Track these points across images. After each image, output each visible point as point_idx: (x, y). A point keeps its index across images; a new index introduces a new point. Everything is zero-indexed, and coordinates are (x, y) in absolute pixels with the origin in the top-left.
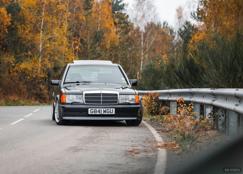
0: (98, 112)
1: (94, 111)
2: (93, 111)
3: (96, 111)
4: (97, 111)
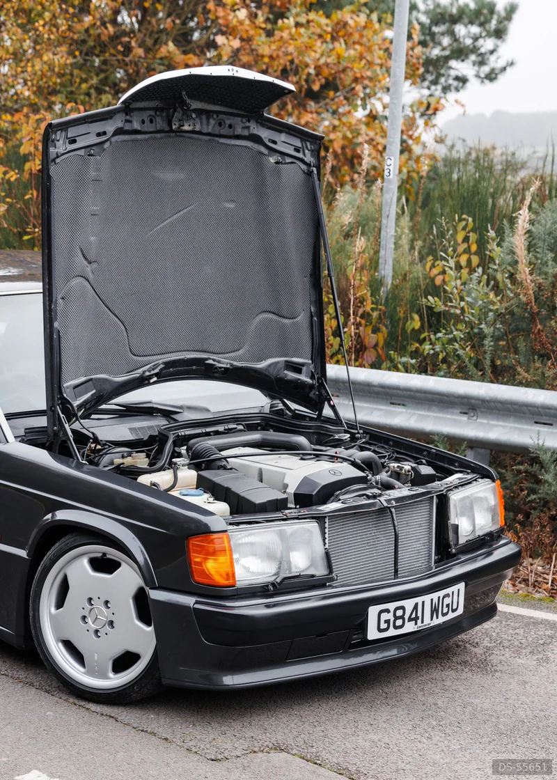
0: (410, 619)
1: (392, 619)
2: (390, 616)
3: (402, 617)
4: (406, 617)
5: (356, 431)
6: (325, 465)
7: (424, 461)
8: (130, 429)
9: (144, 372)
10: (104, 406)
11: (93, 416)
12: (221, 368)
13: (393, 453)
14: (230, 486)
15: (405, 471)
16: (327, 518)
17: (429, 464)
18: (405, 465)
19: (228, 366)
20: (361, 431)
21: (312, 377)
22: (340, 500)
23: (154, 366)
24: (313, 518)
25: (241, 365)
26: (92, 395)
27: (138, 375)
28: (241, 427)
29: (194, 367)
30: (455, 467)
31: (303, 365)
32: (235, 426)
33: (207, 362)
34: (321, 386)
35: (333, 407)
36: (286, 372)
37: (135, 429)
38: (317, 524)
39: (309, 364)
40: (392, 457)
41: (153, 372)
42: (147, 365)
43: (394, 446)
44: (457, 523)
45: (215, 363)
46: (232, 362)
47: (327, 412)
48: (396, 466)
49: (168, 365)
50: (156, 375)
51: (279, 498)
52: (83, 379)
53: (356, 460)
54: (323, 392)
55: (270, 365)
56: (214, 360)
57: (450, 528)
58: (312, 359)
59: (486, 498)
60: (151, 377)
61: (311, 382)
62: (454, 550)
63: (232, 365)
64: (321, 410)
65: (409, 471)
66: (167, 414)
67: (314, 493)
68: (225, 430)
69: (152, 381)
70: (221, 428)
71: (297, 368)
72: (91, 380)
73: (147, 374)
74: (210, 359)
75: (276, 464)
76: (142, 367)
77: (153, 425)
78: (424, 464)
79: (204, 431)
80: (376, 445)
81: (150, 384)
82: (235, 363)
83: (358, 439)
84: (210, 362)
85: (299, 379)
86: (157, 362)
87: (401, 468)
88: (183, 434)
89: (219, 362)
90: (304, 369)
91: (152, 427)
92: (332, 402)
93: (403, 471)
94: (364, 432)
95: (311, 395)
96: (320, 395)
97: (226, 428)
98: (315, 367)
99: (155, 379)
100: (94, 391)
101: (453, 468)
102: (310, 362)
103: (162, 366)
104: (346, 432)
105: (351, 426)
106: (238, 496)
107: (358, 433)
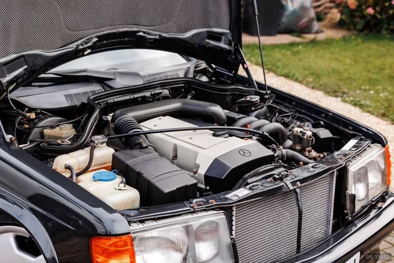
5: (265, 92)
6: (235, 143)
7: (322, 123)
8: (66, 96)
9: (78, 46)
10: (42, 76)
11: (33, 84)
12: (150, 39)
13: (295, 112)
14: (142, 171)
15: (307, 136)
16: (235, 207)
17: (326, 126)
18: (307, 130)
19: (157, 37)
20: (269, 92)
21: (230, 44)
22: (248, 184)
23: (87, 40)
24: (221, 209)
25: (168, 36)
26: (25, 70)
27: (71, 49)
28: (166, 92)
29: (126, 39)
30: (350, 130)
31: (222, 34)
32: (161, 91)
33: (138, 34)
34: (237, 52)
35: (247, 70)
36: (207, 40)
37: (71, 95)
38: (224, 216)
39: (227, 33)
40: (295, 116)
41: (86, 46)
42: (81, 39)
43: (296, 106)
44: (354, 193)
45: (145, 35)
46: (160, 33)
47: (241, 72)
48: (299, 131)
49: (101, 38)
50: (89, 48)
51: (188, 184)
52: (14, 56)
53: (265, 133)
54: (239, 56)
55: (194, 35)
56: (144, 33)
57: (348, 198)
58: (230, 29)
59: (377, 162)
60: (85, 50)
61: (229, 48)
62: (350, 218)
63: (160, 36)
64: (237, 70)
65: (310, 137)
66: (101, 81)
67: (223, 178)
68: (151, 95)
69: (86, 53)
70: (147, 94)
71: (217, 37)
72: (23, 56)
73: (81, 47)
74: (141, 31)
75: (190, 141)
76: (76, 41)
77: (88, 91)
78: (322, 127)
79: (132, 97)
80: (282, 104)
81: (84, 55)
82: (163, 35)
83: (266, 99)
84: (141, 34)
85: (219, 47)
86: (90, 36)
87: (304, 134)
88: (112, 101)
89: (149, 34)
90: (223, 38)
91: (87, 93)
92: (245, 65)
93: (305, 137)
94: (272, 92)
95: (229, 59)
96: (236, 58)
97: (153, 93)
98: (232, 36)
99: (89, 51)
100: (26, 67)
101: (347, 131)
102: (228, 31)
103: (95, 40)
104: (257, 93)
105: (262, 86)
106: (149, 183)
107: (267, 94)
